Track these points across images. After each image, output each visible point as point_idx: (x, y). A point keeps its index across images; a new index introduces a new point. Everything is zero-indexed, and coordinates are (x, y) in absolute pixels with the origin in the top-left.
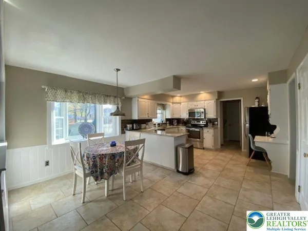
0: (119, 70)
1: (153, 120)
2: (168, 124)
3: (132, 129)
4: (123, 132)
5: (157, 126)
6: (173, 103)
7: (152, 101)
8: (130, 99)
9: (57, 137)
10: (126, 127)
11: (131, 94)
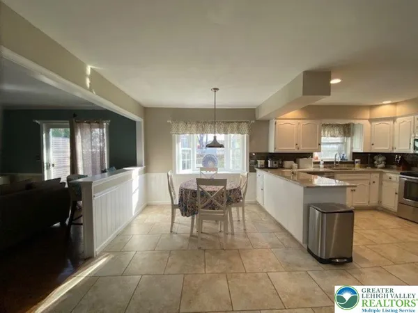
0: (217, 89)
1: (316, 154)
2: (357, 165)
3: (265, 167)
4: (252, 169)
5: (321, 166)
6: (371, 120)
7: (308, 122)
8: (266, 123)
9: (184, 167)
10: (256, 163)
11: (262, 115)
